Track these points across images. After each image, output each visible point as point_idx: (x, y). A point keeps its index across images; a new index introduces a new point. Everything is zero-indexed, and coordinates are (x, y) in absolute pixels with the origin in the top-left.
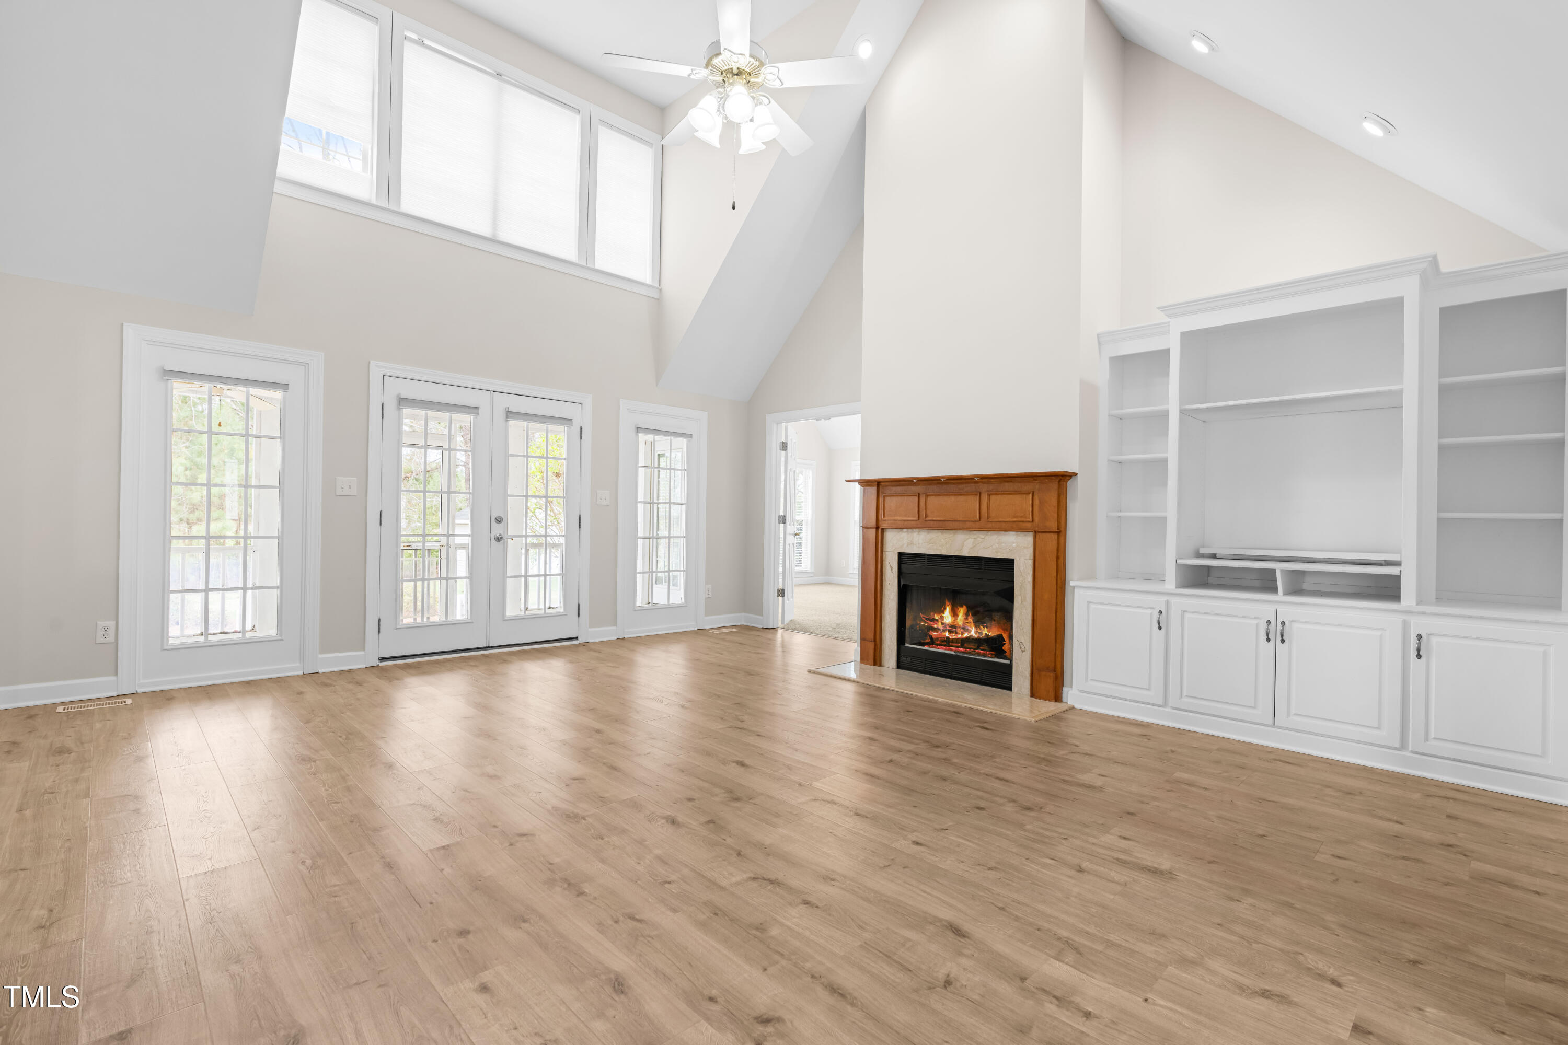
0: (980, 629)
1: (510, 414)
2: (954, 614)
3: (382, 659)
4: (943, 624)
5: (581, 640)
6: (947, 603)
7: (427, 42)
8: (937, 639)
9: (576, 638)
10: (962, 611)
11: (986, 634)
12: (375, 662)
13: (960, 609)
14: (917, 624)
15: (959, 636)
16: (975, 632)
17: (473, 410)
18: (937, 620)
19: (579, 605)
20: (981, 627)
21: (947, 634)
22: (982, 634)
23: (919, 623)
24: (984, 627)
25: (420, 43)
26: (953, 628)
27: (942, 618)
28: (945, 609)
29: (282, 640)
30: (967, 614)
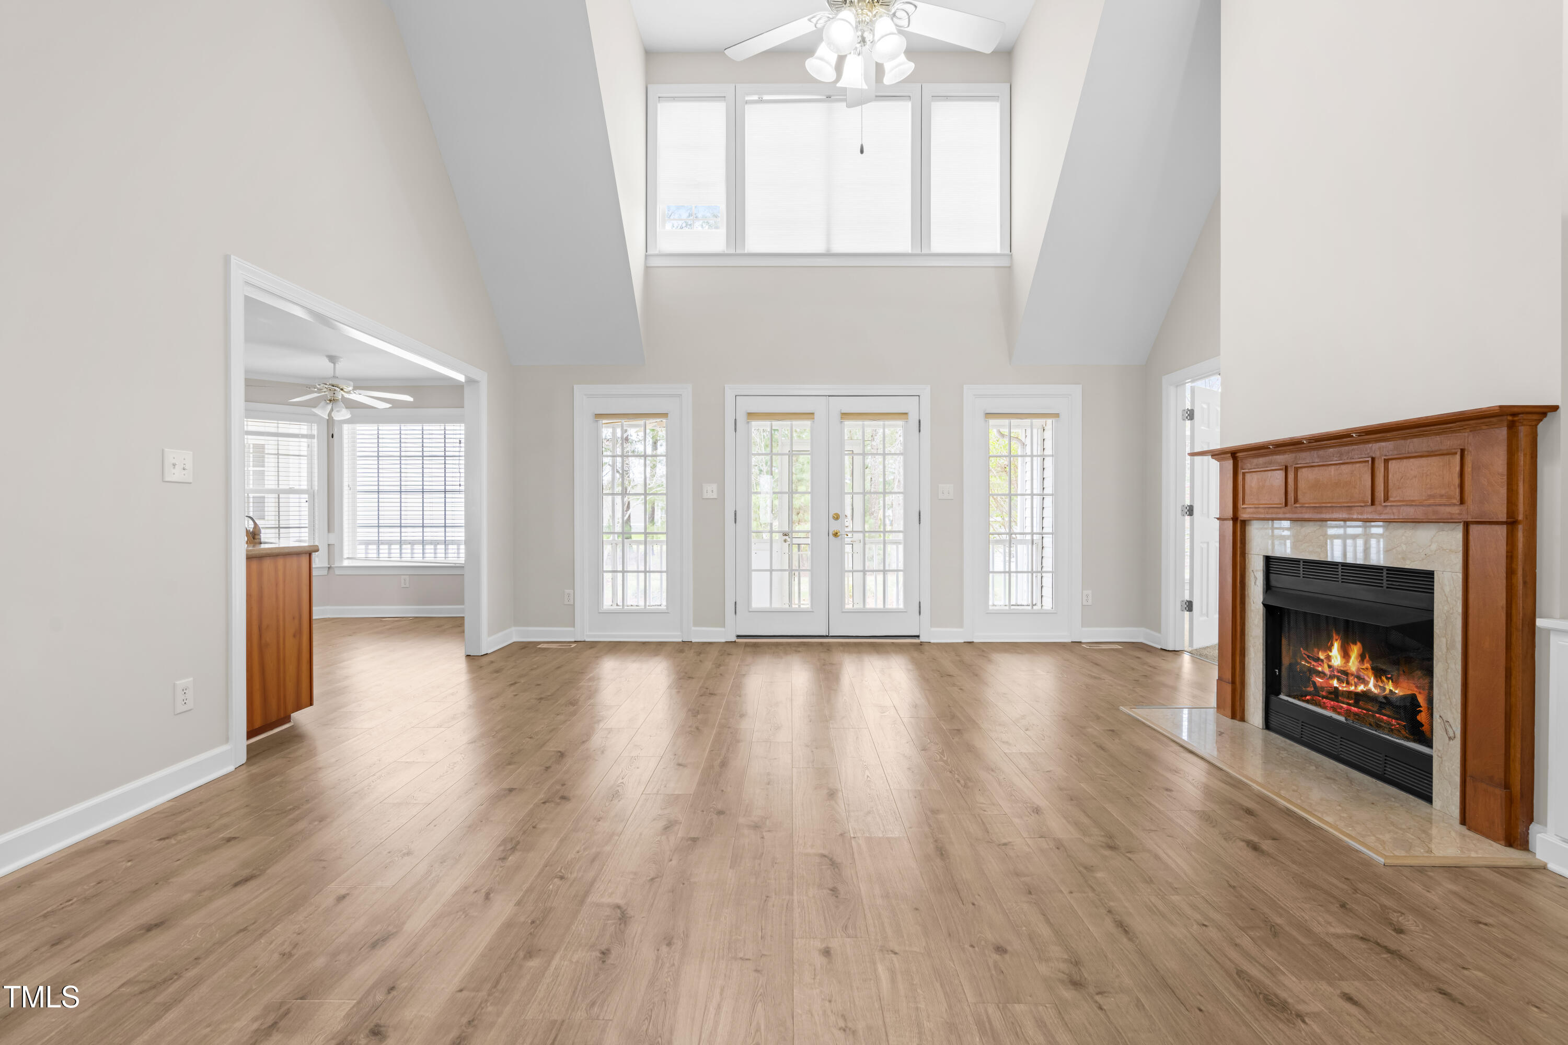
0: (1383, 681)
1: (845, 416)
2: (1346, 655)
3: (738, 636)
4: (1330, 667)
5: (922, 639)
6: (1335, 636)
7: (766, 97)
8: (1322, 688)
9: (918, 636)
10: (1355, 651)
11: (1391, 691)
12: (733, 639)
13: (1352, 646)
14: (1298, 664)
15: (1352, 688)
16: (1375, 686)
17: (810, 415)
18: (1322, 661)
19: (920, 603)
20: (1384, 678)
21: (1335, 683)
22: (1384, 689)
23: (1299, 661)
24: (1388, 679)
25: (761, 101)
26: (1344, 674)
27: (1329, 658)
28: (1332, 645)
29: (668, 613)
30: (1362, 658)
